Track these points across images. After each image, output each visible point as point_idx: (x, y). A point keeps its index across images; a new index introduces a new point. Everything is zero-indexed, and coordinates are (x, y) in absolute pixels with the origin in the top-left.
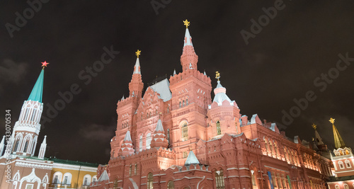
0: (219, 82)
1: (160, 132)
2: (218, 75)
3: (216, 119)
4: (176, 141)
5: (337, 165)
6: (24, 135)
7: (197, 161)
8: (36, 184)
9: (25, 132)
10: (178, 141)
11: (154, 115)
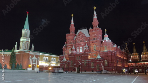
0: (106, 33)
1: (87, 48)
2: (106, 31)
3: (105, 45)
4: (91, 50)
5: (133, 58)
6: (26, 43)
7: (100, 58)
8: (36, 60)
9: (26, 41)
11: (83, 41)
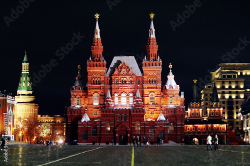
0: (171, 71)
1: (140, 98)
2: (171, 66)
3: (170, 96)
4: (146, 103)
5: (191, 113)
10: (148, 104)
11: (129, 83)
